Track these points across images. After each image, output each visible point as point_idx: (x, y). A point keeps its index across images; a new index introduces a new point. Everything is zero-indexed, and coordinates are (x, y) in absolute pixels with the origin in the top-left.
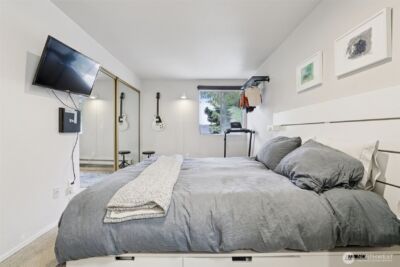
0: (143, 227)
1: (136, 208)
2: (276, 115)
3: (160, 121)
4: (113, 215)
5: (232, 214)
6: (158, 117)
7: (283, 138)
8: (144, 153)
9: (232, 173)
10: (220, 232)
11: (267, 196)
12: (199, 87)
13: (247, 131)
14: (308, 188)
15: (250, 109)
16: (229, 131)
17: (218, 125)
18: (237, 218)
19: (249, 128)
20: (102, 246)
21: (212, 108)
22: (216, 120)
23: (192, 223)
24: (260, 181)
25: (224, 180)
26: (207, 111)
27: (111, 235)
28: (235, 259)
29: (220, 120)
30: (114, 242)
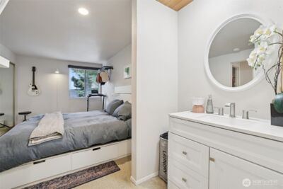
0: (52, 144)
1: (47, 136)
2: (116, 88)
3: (36, 88)
4: (33, 142)
5: (92, 132)
6: (34, 85)
7: (117, 100)
8: (20, 114)
9: (93, 118)
10: (87, 140)
11: (106, 124)
12: (69, 66)
13: (101, 95)
14: (121, 120)
15: (103, 83)
16: (90, 96)
17: (82, 90)
18: (94, 132)
19: (103, 93)
20: (29, 157)
21: (77, 77)
22: (80, 86)
23: (75, 138)
24: (104, 120)
25: (88, 121)
26: (73, 79)
27: (33, 150)
28: (94, 150)
29: (84, 86)
30: (35, 154)
